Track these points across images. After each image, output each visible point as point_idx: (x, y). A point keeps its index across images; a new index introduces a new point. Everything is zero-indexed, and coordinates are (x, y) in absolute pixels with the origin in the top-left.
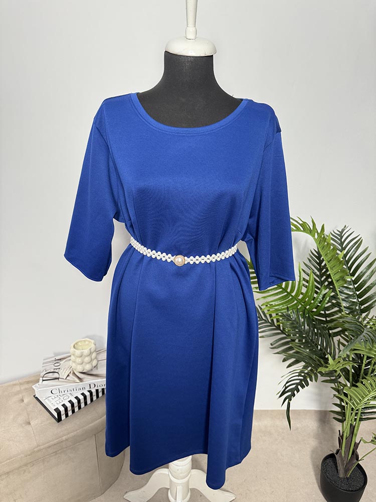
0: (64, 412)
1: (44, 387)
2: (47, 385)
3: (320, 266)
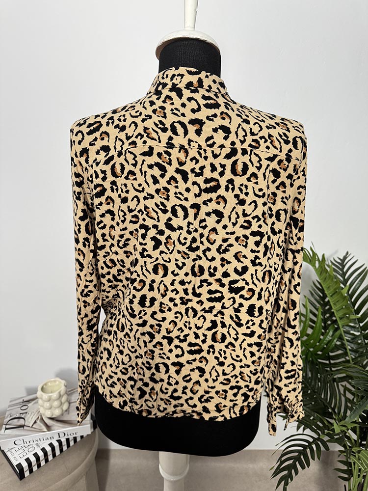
0: (28, 468)
1: (6, 438)
2: (9, 435)
3: (324, 301)
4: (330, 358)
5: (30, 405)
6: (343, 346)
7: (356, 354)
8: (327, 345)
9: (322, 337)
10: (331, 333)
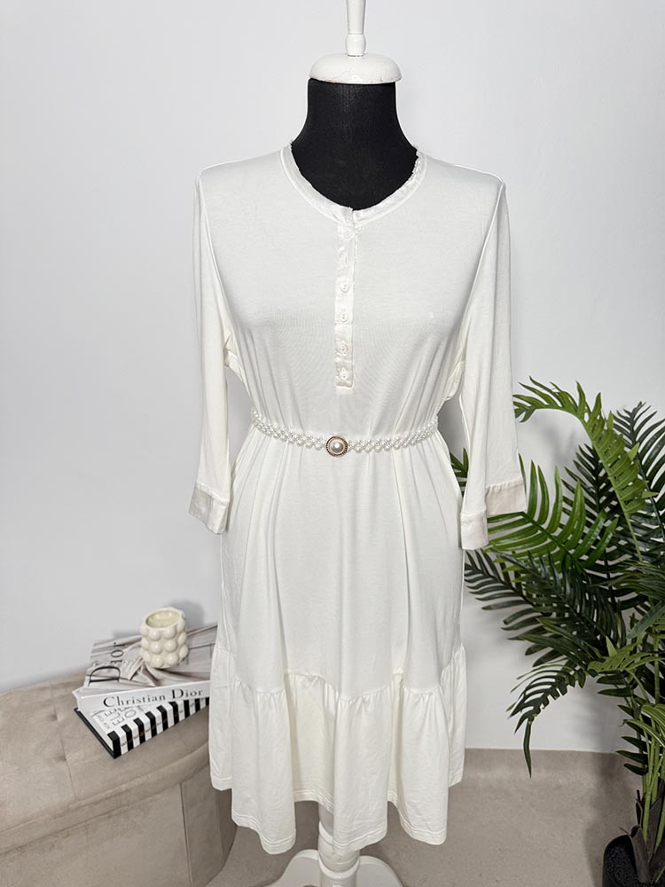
0: (125, 739)
1: (92, 694)
2: (97, 690)
3: (597, 476)
4: (607, 569)
5: (126, 650)
6: (631, 548)
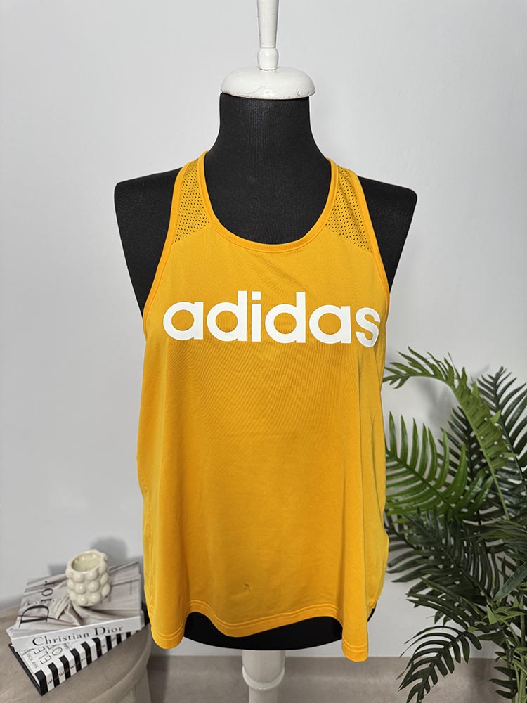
0: (52, 678)
2: (27, 630)
3: (469, 436)
4: (479, 518)
5: (55, 589)
6: (497, 498)
7: (517, 512)
8: (474, 498)
9: (467, 488)
10: (480, 482)
